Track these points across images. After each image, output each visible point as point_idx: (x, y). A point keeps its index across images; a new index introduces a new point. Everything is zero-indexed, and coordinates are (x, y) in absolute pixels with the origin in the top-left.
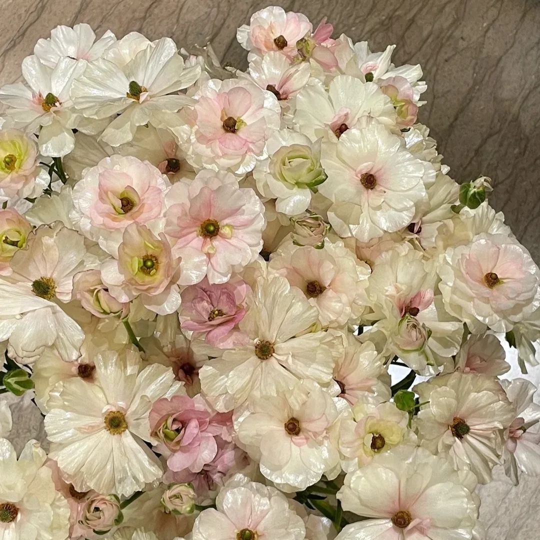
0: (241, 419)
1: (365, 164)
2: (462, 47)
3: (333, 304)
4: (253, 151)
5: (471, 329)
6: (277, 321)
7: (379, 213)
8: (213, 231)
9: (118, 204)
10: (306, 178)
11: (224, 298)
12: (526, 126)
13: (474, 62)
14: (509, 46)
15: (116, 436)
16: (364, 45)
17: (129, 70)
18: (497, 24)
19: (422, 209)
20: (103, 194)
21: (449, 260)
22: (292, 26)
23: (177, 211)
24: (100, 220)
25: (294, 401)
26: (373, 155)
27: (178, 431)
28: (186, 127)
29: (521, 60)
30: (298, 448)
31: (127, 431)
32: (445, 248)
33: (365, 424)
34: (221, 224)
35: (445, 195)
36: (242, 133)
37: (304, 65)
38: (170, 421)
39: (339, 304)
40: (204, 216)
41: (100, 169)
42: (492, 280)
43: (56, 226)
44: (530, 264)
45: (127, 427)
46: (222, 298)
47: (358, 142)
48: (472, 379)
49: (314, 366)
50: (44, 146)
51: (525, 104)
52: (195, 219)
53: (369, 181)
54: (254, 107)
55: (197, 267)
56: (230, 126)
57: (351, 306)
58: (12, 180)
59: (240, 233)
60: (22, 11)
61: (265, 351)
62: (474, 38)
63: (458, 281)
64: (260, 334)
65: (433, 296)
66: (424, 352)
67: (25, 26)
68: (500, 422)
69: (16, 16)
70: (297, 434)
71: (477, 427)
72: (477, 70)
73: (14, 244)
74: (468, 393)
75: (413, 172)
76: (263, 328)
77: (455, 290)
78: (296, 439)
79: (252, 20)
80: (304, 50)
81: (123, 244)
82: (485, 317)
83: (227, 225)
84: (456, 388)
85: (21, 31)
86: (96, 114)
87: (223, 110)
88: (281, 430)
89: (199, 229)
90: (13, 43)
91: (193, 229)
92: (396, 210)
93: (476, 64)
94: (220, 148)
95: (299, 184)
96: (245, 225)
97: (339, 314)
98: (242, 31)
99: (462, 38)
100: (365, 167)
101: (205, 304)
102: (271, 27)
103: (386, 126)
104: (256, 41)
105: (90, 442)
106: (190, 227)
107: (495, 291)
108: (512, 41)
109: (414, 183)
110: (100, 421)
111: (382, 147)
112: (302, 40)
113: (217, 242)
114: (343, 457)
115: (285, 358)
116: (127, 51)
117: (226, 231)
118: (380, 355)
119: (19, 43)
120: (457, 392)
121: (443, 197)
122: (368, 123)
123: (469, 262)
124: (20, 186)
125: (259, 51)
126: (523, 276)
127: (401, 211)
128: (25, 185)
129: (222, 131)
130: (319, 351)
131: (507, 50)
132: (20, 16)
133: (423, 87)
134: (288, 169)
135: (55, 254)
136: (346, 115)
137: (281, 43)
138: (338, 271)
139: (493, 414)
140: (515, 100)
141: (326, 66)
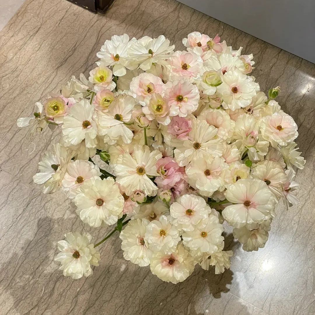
0: (188, 170)
1: (233, 84)
2: (261, 74)
3: (222, 132)
4: (193, 76)
5: (272, 145)
6: (202, 135)
7: (239, 101)
8: (181, 99)
9: (147, 89)
10: (215, 82)
11: (184, 124)
12: (289, 108)
13: (266, 80)
14: (281, 74)
15: (141, 176)
16: (231, 47)
17: (146, 47)
18: (276, 65)
19: (254, 100)
20: (141, 86)
21: (264, 120)
22: (203, 39)
23: (169, 91)
24: (140, 94)
25: (209, 161)
26: (237, 80)
27: (165, 171)
28: (169, 66)
29: (287, 80)
30: (209, 180)
31: (145, 174)
32: (262, 117)
33: (234, 172)
34: (184, 97)
35: (262, 100)
36: (189, 70)
37: (209, 51)
38: (163, 167)
39: (224, 132)
40: (178, 94)
41: (139, 77)
42: (280, 128)
43: (124, 95)
44: (294, 123)
45: (145, 173)
46: (183, 124)
47: (231, 76)
48: (272, 163)
49: (216, 151)
50: (115, 72)
51: (288, 99)
52: (175, 94)
53: (235, 90)
54: (193, 61)
55: (176, 110)
56: (185, 67)
57: (228, 133)
58: (103, 84)
59: (191, 101)
60: (66, 50)
61: (197, 146)
62: (266, 70)
63: (267, 127)
64: (195, 140)
65: (258, 133)
66: (255, 148)
67: (67, 57)
68: (282, 181)
69: (63, 52)
70: (209, 175)
71: (273, 183)
72: (267, 84)
73: (108, 101)
74: (271, 168)
75: (251, 86)
76: (197, 137)
77: (266, 131)
78: (208, 177)
79: (188, 36)
80: (210, 45)
81: (151, 99)
82: (277, 140)
83: (186, 97)
84: (266, 166)
85: (65, 59)
86: (138, 59)
87: (183, 62)
88: (203, 174)
89: (176, 99)
90: (61, 64)
91: (174, 98)
92: (245, 99)
93: (267, 81)
94: (182, 74)
95: (212, 85)
96: (193, 98)
97: (224, 135)
98: (184, 40)
99: (261, 70)
100: (233, 85)
101: (177, 127)
102: (196, 39)
103: (242, 72)
104: (190, 43)
105: (131, 177)
106: (173, 97)
107: (281, 132)
108: (283, 72)
109: (252, 90)
110: (135, 170)
111: (240, 78)
112: (209, 41)
113: (182, 103)
114: (226, 183)
115: (205, 148)
116: (144, 43)
117: (185, 99)
118: (239, 151)
119: (64, 64)
120: (267, 167)
121: (261, 101)
122: (235, 69)
123: (271, 120)
124: (106, 86)
125: (191, 46)
126: (291, 127)
127: (247, 100)
128: (108, 86)
129: (182, 69)
130: (218, 145)
131: (281, 76)
132: (65, 53)
133: (253, 63)
134: (209, 78)
135: (123, 105)
136: (226, 67)
137: (199, 45)
138: (224, 120)
139: (279, 178)
140: (284, 97)
141: (217, 52)
